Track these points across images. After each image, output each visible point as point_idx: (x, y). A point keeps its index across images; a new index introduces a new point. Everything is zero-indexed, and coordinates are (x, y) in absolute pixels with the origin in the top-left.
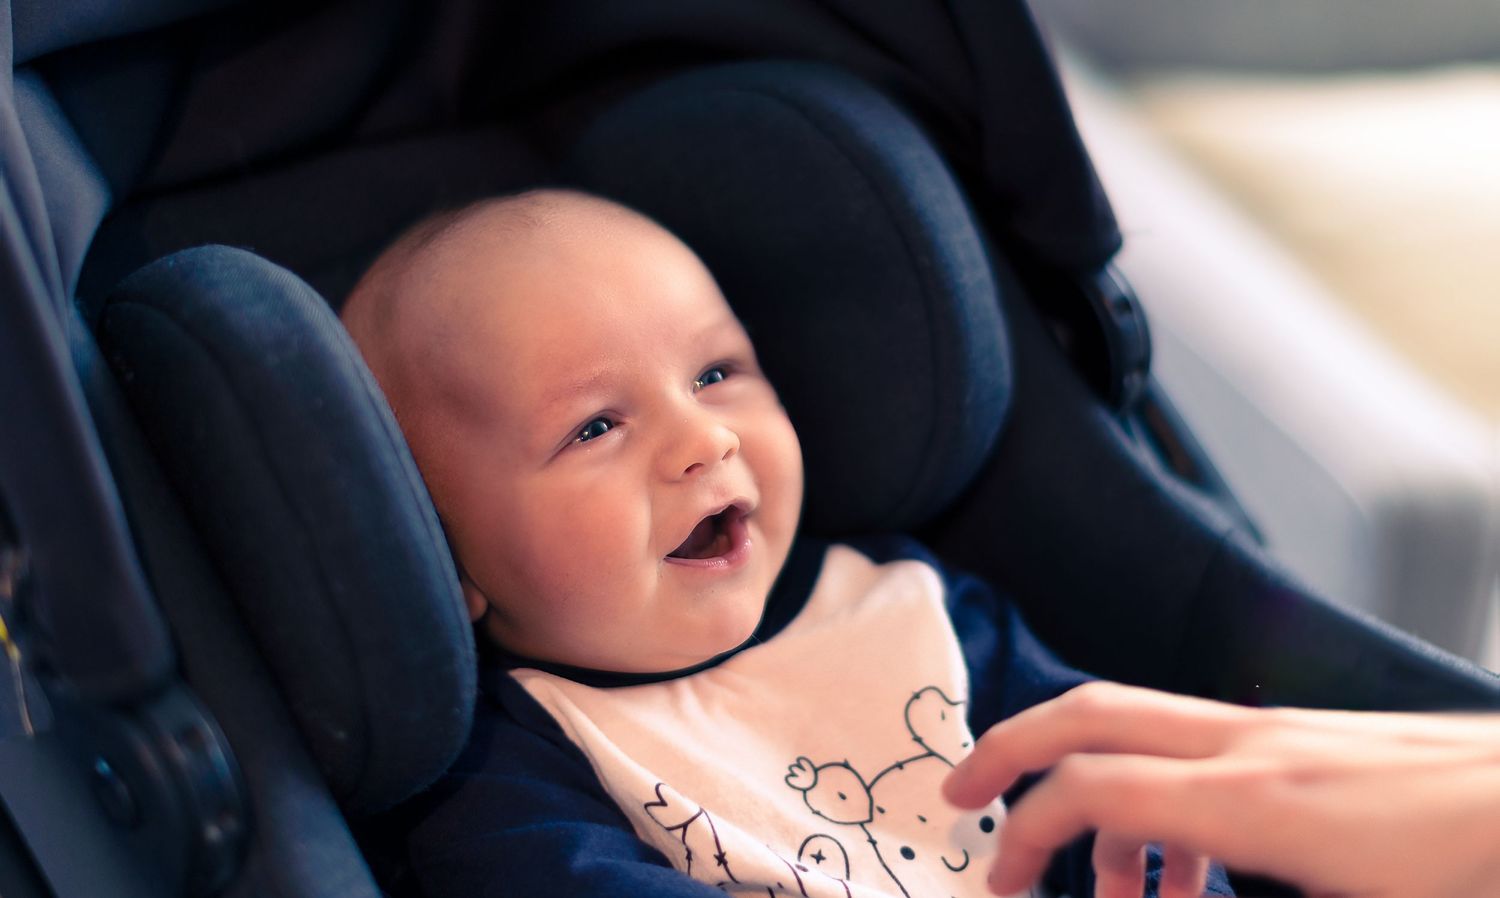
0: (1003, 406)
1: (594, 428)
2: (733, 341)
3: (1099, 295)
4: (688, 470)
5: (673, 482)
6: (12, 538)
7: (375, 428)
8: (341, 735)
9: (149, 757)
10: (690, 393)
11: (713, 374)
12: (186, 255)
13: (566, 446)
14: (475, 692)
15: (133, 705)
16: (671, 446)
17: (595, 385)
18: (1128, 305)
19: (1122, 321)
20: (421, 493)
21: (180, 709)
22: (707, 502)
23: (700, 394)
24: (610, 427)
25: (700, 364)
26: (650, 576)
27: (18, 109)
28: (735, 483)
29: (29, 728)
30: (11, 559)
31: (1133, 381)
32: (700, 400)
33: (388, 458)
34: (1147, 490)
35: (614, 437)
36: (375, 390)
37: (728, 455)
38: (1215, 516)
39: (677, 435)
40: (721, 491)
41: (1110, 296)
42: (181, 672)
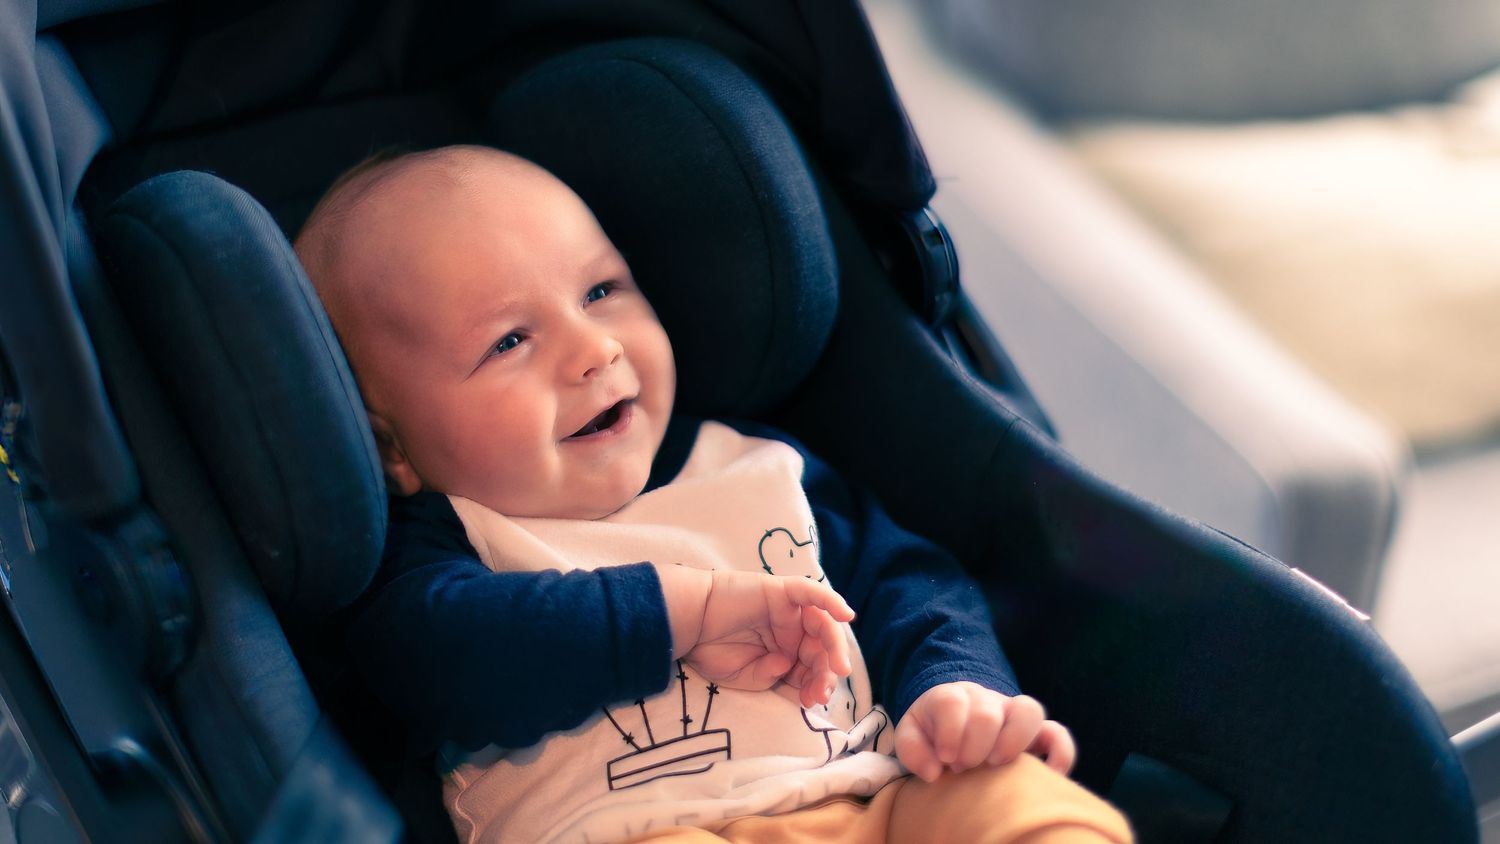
0: (832, 314)
1: (508, 343)
2: (613, 266)
3: (915, 229)
4: (586, 374)
5: (574, 385)
6: (13, 394)
7: (302, 310)
8: (275, 554)
9: (120, 570)
10: (581, 309)
11: (597, 292)
12: (163, 177)
13: (487, 358)
14: (385, 523)
15: (108, 523)
16: (571, 356)
17: (508, 311)
18: (939, 235)
19: (934, 250)
20: (341, 361)
21: (143, 528)
22: (604, 401)
23: (588, 309)
24: (520, 341)
25: (588, 287)
26: (553, 459)
27: (37, 64)
28: (621, 382)
29: (32, 547)
30: (11, 408)
31: (944, 300)
32: (590, 314)
33: (313, 333)
34: (953, 384)
35: (524, 349)
36: (304, 281)
37: (616, 359)
38: (1006, 407)
39: (575, 346)
40: (612, 391)
41: (926, 228)
42: (146, 497)
